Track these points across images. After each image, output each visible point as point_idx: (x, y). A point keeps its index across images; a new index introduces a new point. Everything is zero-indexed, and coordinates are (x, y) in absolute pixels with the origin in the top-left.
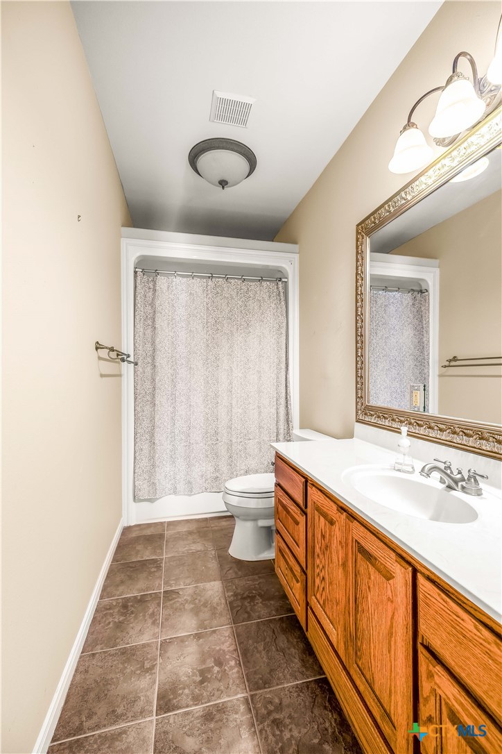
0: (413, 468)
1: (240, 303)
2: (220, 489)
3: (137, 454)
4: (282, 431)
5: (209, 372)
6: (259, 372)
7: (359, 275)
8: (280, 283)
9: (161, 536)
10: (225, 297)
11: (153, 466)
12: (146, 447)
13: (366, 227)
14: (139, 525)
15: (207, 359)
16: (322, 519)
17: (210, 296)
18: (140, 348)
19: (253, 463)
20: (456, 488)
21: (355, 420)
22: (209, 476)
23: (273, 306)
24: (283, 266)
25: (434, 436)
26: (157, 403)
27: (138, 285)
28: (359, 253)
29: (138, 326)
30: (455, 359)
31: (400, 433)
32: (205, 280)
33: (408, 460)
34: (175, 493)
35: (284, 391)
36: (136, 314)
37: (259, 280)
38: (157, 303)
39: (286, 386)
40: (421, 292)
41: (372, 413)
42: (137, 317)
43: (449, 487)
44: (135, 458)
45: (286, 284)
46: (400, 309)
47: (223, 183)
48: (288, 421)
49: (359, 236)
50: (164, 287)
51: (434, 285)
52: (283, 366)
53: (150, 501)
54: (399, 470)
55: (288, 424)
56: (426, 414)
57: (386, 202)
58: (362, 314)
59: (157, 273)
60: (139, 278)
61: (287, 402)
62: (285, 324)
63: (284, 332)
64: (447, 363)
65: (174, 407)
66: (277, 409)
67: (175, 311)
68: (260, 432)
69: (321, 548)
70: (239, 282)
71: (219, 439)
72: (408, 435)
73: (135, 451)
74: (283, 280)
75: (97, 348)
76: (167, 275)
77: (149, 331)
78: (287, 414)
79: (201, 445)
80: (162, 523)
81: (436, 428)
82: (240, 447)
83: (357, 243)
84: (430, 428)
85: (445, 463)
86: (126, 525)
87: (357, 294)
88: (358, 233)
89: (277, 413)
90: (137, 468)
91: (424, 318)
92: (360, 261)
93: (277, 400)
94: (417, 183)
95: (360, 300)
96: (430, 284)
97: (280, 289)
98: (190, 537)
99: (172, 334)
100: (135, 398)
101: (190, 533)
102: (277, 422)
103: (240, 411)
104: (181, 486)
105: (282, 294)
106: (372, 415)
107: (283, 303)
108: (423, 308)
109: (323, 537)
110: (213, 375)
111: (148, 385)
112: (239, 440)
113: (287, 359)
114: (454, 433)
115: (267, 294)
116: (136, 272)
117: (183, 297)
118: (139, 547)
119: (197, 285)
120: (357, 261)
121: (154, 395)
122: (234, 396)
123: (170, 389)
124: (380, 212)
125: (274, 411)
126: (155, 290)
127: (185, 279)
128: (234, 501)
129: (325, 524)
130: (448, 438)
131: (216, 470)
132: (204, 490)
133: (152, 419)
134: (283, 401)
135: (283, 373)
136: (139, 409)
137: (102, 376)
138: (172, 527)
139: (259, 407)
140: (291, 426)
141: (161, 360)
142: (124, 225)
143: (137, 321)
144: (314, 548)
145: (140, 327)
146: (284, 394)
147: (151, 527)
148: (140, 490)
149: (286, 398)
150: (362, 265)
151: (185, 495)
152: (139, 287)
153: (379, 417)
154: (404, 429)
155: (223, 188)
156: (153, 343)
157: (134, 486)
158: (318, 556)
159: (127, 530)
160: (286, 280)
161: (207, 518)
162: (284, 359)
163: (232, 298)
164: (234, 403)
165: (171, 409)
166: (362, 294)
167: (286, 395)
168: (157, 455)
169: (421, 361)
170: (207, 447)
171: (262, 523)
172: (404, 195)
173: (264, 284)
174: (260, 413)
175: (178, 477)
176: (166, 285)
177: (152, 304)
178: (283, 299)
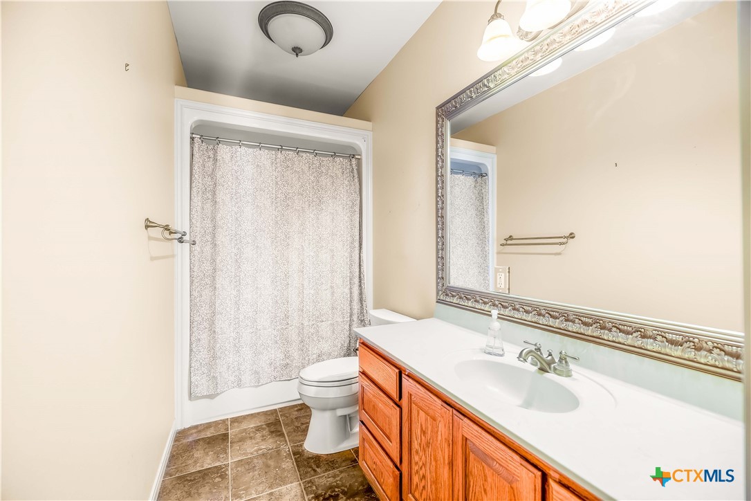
0: (503, 350)
1: (312, 178)
2: (291, 377)
3: (194, 345)
4: (356, 311)
5: (278, 251)
6: (332, 251)
7: (440, 156)
8: (354, 160)
9: (225, 437)
10: (296, 171)
11: (214, 357)
12: (204, 336)
13: (447, 110)
14: (196, 427)
15: (276, 237)
16: (422, 414)
17: (279, 169)
18: (198, 225)
19: (325, 346)
20: (549, 371)
21: (435, 300)
22: (278, 364)
23: (346, 183)
24: (358, 143)
25: (520, 317)
26: (217, 286)
27: (195, 153)
28: (439, 136)
29: (195, 200)
30: (511, 238)
31: (491, 316)
32: (274, 152)
33: (497, 343)
34: (239, 386)
35: (358, 270)
36: (194, 185)
37: (332, 155)
38: (219, 174)
39: (360, 265)
40: (481, 175)
41: (454, 293)
42: (194, 190)
43: (542, 370)
44: (191, 350)
45: (359, 161)
46: (464, 191)
47: (297, 51)
48: (361, 300)
49: (440, 119)
50: (227, 157)
51: (492, 170)
52: (357, 244)
53: (211, 397)
54: (490, 353)
55: (362, 304)
56: (511, 296)
57: (468, 88)
58: (443, 196)
59: (218, 141)
60: (196, 145)
61: (360, 282)
62: (358, 202)
63: (358, 210)
64: (504, 242)
65: (238, 291)
66: (351, 288)
67: (240, 184)
68: (333, 314)
69: (420, 445)
70: (312, 156)
71: (289, 323)
72: (499, 318)
73: (191, 344)
74: (357, 157)
75: (147, 227)
76: (231, 144)
77: (208, 205)
78: (361, 294)
79: (269, 330)
80: (224, 421)
81: (521, 309)
82: (312, 331)
83: (437, 125)
84: (514, 309)
85: (535, 345)
86: (180, 428)
87: (437, 176)
88: (438, 115)
89: (351, 293)
90: (193, 362)
91: (484, 200)
92: (440, 143)
93: (351, 279)
94: (500, 72)
95: (440, 182)
96: (489, 168)
97: (354, 166)
98: (259, 435)
99: (235, 209)
100: (192, 282)
101: (258, 429)
102: (351, 301)
103: (312, 292)
104: (247, 378)
105: (355, 171)
106: (453, 296)
107: (356, 180)
108: (483, 191)
109: (424, 432)
110: (283, 254)
111: (207, 266)
112: (311, 323)
113: (361, 238)
114: (540, 314)
115: (341, 170)
116: (192, 139)
117: (249, 170)
118: (198, 454)
119: (265, 156)
120: (437, 142)
121: (214, 277)
122: (306, 276)
123: (233, 270)
124: (461, 96)
125: (347, 291)
126: (215, 160)
127: (251, 150)
128: (311, 392)
129: (426, 420)
130: (533, 320)
131: (287, 356)
132: (273, 379)
133: (212, 305)
134: (356, 280)
135: (357, 252)
136: (195, 294)
137: (153, 259)
138: (236, 424)
139: (332, 287)
140: (364, 305)
141: (222, 238)
142: (177, 84)
143: (194, 193)
144: (410, 443)
145: (197, 200)
146: (357, 274)
147: (211, 427)
148: (197, 386)
149: (360, 277)
150: (442, 147)
151: (251, 386)
152: (196, 155)
153: (461, 298)
154: (495, 312)
155: (297, 55)
156: (213, 219)
157: (191, 382)
158: (417, 452)
159: (181, 435)
160: (359, 157)
161: (275, 410)
162: (357, 237)
163: (303, 172)
164: (306, 283)
165: (234, 293)
166: (443, 175)
167: (360, 274)
168: (218, 345)
169: (482, 240)
170: (275, 332)
171: (341, 412)
172: (486, 83)
173: (337, 159)
174: (333, 293)
175: (243, 368)
176: (229, 155)
177: (212, 175)
178: (356, 176)
